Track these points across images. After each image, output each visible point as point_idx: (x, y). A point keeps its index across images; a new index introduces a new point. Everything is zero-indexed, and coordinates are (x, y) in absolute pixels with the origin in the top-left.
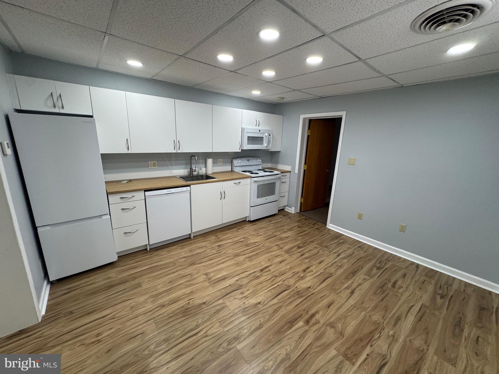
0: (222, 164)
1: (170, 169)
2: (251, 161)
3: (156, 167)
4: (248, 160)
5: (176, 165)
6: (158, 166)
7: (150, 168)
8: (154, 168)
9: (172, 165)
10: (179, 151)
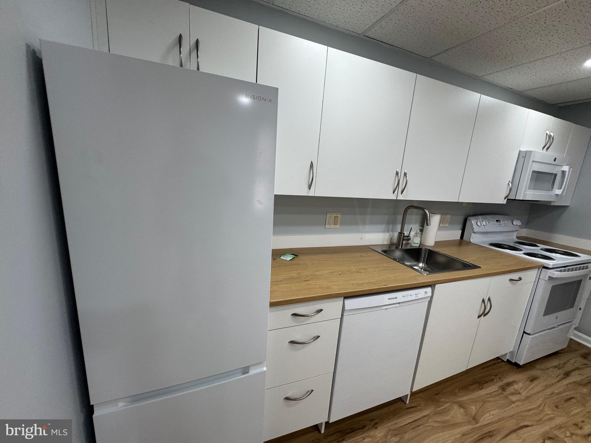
0: (447, 225)
1: (359, 231)
2: (502, 222)
3: (338, 226)
4: (497, 221)
5: (372, 223)
6: (341, 224)
7: (327, 226)
8: (333, 226)
9: (364, 223)
10: (401, 197)
